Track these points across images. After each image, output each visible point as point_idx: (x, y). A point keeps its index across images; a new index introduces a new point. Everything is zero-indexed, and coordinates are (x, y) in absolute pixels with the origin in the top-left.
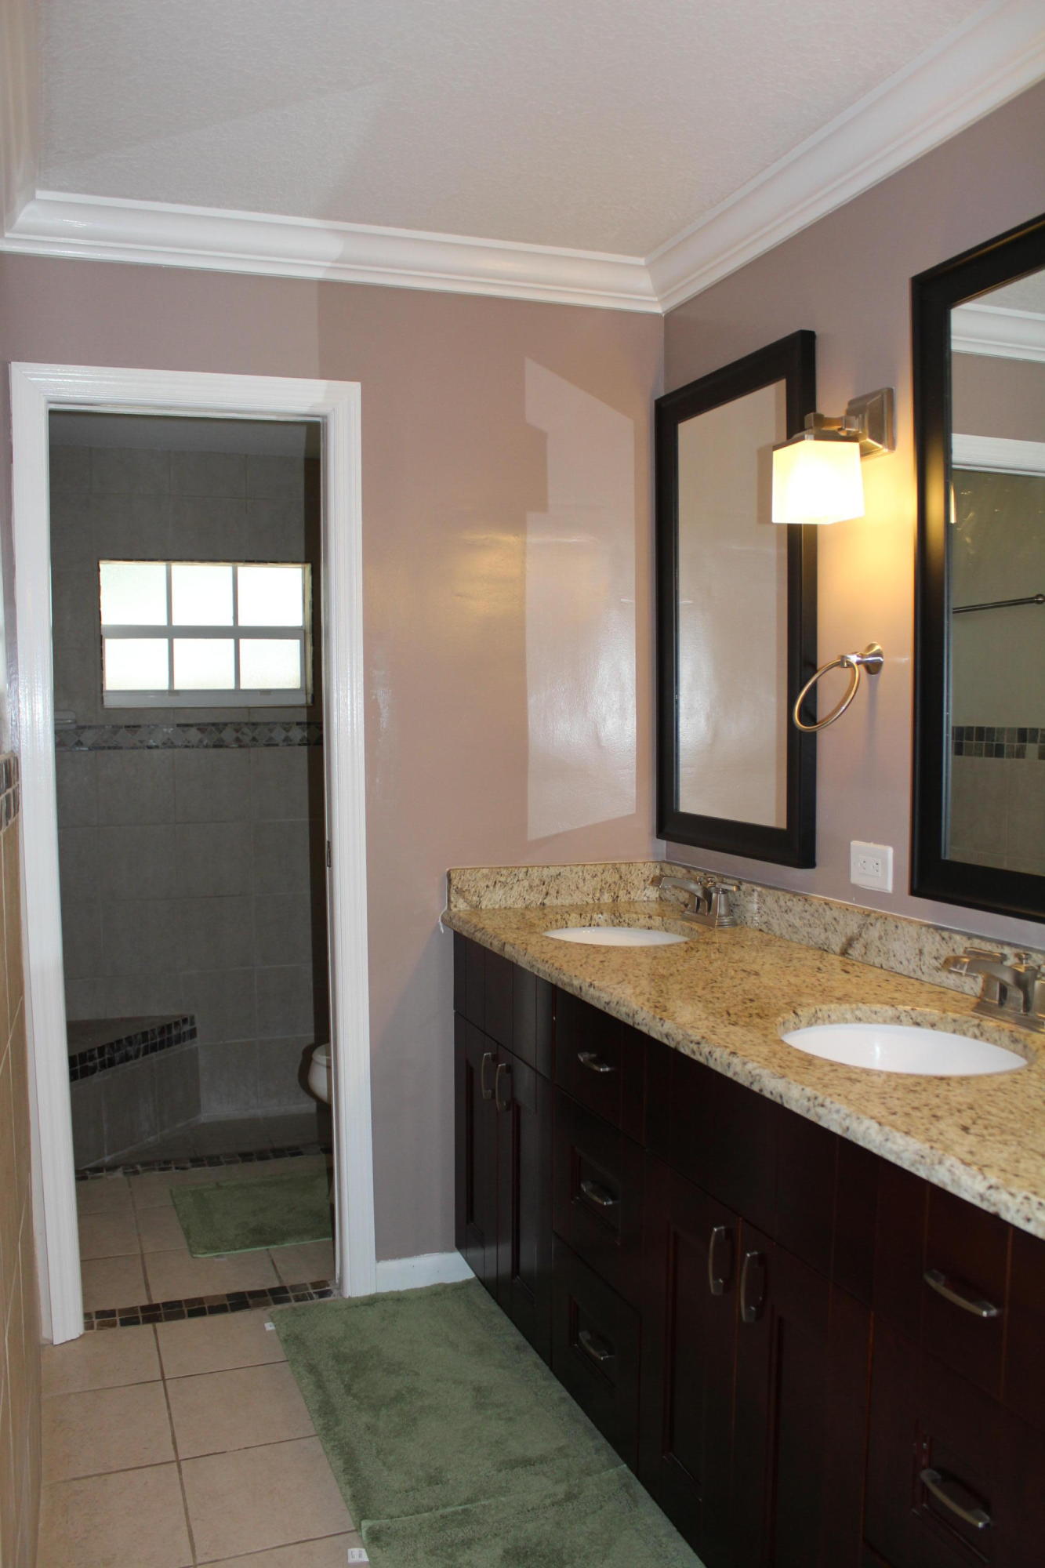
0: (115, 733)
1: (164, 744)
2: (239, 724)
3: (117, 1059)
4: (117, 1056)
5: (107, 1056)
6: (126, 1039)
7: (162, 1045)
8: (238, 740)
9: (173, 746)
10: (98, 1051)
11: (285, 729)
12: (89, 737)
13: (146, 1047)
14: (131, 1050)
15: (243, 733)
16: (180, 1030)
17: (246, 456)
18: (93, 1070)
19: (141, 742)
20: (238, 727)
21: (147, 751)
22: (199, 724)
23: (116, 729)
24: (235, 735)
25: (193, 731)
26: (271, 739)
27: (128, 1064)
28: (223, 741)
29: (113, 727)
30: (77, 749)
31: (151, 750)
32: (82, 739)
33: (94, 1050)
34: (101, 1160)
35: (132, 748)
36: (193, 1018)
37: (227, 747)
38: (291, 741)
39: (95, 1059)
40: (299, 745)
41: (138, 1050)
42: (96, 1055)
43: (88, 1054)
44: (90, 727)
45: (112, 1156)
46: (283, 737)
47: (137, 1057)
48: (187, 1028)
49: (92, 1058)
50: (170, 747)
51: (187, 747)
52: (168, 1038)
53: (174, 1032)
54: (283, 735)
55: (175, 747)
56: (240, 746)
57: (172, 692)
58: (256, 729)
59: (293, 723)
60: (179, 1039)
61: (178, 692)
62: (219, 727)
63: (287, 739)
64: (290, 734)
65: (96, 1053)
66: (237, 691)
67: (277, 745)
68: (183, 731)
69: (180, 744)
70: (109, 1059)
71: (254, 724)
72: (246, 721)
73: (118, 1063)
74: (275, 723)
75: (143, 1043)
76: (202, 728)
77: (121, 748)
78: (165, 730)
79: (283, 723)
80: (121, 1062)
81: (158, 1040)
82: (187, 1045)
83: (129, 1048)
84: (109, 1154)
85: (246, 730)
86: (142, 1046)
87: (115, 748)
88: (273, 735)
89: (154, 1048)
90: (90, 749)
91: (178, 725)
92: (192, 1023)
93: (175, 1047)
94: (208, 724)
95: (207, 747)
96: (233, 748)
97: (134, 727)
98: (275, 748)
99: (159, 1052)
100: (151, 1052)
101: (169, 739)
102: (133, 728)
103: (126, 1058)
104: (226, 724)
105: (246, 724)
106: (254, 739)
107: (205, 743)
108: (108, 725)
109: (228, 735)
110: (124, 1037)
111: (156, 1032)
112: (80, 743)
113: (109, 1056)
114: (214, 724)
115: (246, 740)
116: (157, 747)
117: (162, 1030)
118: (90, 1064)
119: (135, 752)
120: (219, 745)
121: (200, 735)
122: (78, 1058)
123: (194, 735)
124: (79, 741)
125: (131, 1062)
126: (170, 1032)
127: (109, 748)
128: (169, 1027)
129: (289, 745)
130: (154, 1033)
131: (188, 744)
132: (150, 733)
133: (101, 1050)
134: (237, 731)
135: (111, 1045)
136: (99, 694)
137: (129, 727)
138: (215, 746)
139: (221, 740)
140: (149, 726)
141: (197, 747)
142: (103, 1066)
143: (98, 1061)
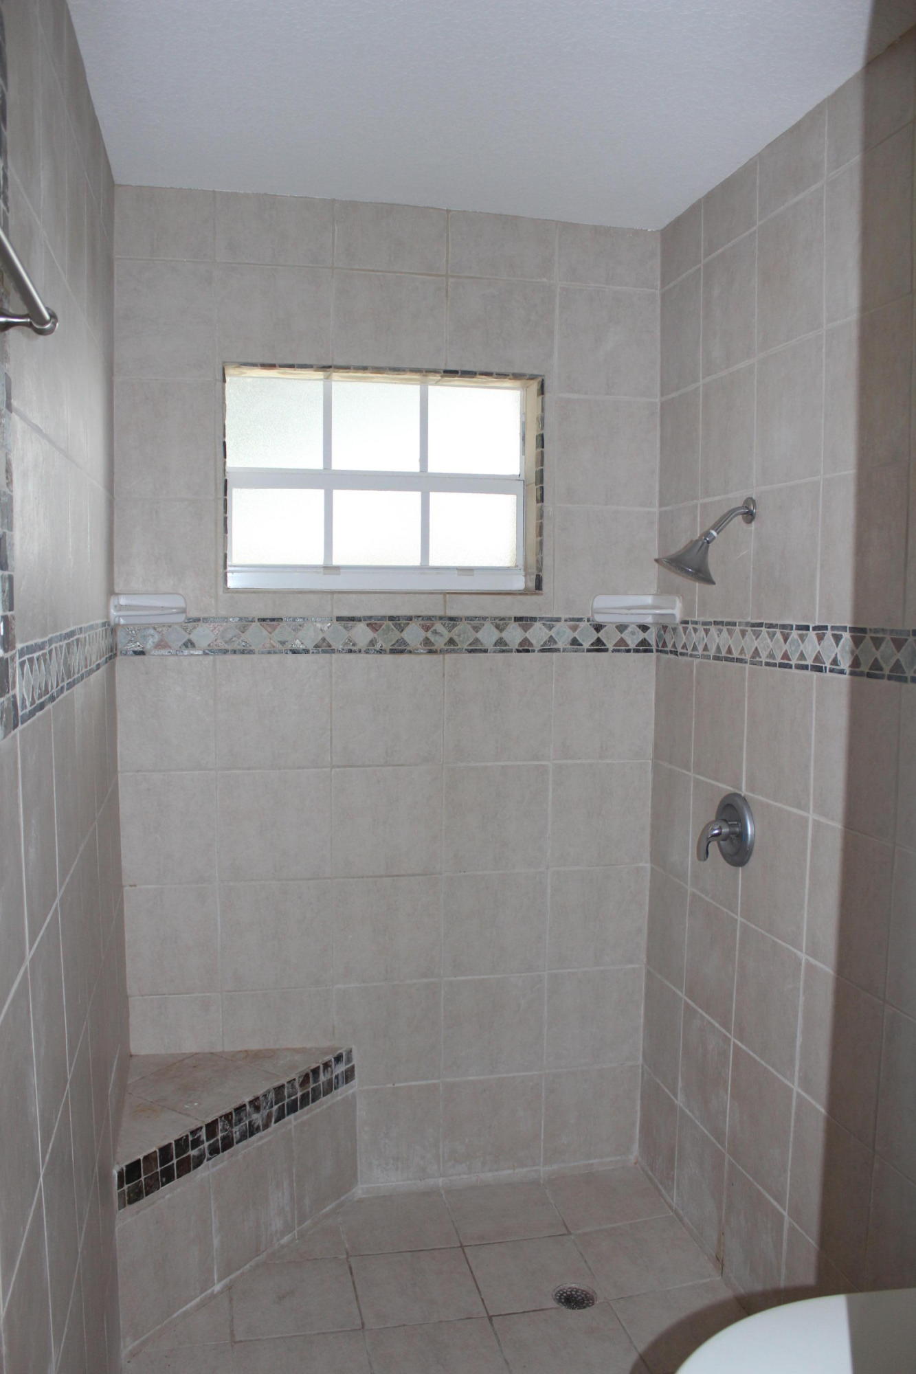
0: (243, 629)
1: (316, 646)
2: (429, 618)
3: (236, 1136)
4: (236, 1131)
5: (220, 1135)
6: (251, 1102)
7: (305, 1100)
8: (427, 642)
9: (329, 650)
10: (206, 1130)
11: (497, 627)
12: (204, 635)
13: (281, 1109)
14: (257, 1118)
15: (435, 632)
16: (332, 1072)
17: (448, 211)
18: (199, 1161)
19: (283, 643)
20: (427, 622)
21: (291, 656)
22: (370, 618)
23: (245, 623)
24: (423, 634)
25: (362, 626)
26: (477, 641)
27: (254, 1138)
28: (405, 643)
29: (241, 619)
30: (186, 652)
31: (298, 656)
32: (193, 637)
33: (201, 1128)
34: (209, 1291)
35: (269, 653)
36: (350, 1052)
37: (410, 652)
38: (506, 645)
39: (203, 1142)
40: (518, 651)
41: (269, 1116)
42: (204, 1137)
43: (190, 1138)
44: (206, 620)
45: (224, 1282)
46: (494, 639)
47: (266, 1126)
48: (341, 1069)
49: (196, 1143)
50: (324, 652)
51: (350, 651)
52: (313, 1089)
53: (323, 1078)
54: (495, 635)
55: (333, 651)
56: (430, 652)
57: (330, 569)
58: (454, 626)
59: (510, 618)
60: (330, 1087)
61: (337, 569)
62: (399, 622)
63: (500, 642)
64: (505, 635)
65: (203, 1134)
66: (424, 568)
67: (485, 651)
68: (346, 628)
69: (340, 647)
70: (223, 1138)
71: (451, 619)
72: (441, 613)
73: (237, 1143)
74: (484, 618)
75: (276, 1104)
76: (374, 623)
77: (251, 652)
78: (319, 625)
79: (495, 618)
80: (243, 1137)
81: (299, 1094)
82: (343, 1092)
83: (255, 1116)
84: (220, 1280)
85: (438, 626)
86: (276, 1107)
87: (243, 652)
88: (479, 635)
89: (293, 1108)
90: (205, 654)
91: (339, 619)
92: (349, 1060)
93: (323, 1099)
94: (383, 618)
95: (381, 651)
96: (421, 653)
97: (273, 620)
98: (482, 655)
99: (299, 1112)
100: (288, 1114)
101: (324, 639)
102: (271, 621)
103: (252, 1130)
104: (410, 618)
105: (441, 618)
106: (451, 641)
107: (378, 647)
108: (234, 618)
109: (413, 634)
110: (247, 1100)
111: (297, 1084)
112: (189, 644)
113: (225, 1134)
114: (391, 618)
115: (439, 642)
116: (306, 651)
117: (305, 1080)
118: (193, 1153)
119: (274, 658)
120: (399, 649)
121: (370, 635)
122: (174, 1146)
123: (362, 634)
124: (189, 641)
125: (258, 1135)
126: (316, 1079)
127: (235, 652)
128: (315, 1072)
129: (503, 651)
130: (293, 1086)
131: (353, 648)
132: (296, 630)
133: (211, 1128)
134: (427, 629)
135: (227, 1116)
136: (221, 570)
137: (264, 620)
138: (393, 651)
139: (402, 642)
140: (294, 620)
141: (367, 652)
142: (214, 1151)
143: (206, 1144)
